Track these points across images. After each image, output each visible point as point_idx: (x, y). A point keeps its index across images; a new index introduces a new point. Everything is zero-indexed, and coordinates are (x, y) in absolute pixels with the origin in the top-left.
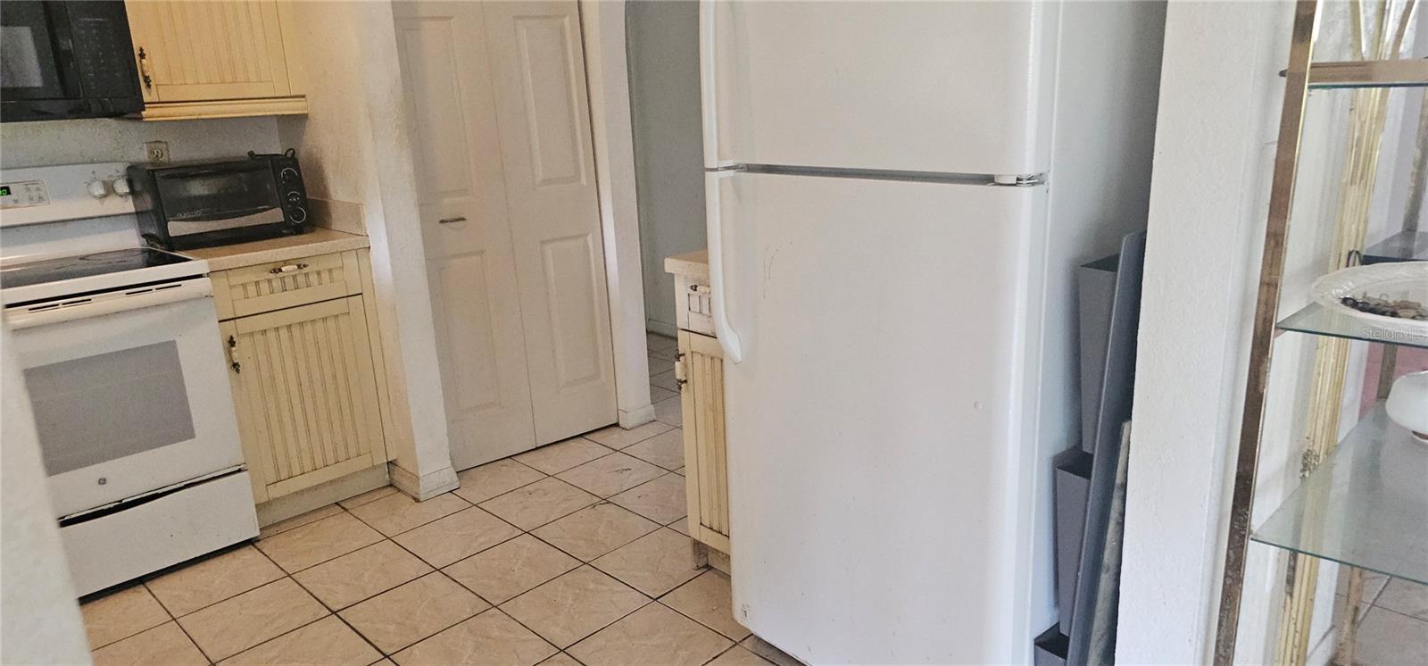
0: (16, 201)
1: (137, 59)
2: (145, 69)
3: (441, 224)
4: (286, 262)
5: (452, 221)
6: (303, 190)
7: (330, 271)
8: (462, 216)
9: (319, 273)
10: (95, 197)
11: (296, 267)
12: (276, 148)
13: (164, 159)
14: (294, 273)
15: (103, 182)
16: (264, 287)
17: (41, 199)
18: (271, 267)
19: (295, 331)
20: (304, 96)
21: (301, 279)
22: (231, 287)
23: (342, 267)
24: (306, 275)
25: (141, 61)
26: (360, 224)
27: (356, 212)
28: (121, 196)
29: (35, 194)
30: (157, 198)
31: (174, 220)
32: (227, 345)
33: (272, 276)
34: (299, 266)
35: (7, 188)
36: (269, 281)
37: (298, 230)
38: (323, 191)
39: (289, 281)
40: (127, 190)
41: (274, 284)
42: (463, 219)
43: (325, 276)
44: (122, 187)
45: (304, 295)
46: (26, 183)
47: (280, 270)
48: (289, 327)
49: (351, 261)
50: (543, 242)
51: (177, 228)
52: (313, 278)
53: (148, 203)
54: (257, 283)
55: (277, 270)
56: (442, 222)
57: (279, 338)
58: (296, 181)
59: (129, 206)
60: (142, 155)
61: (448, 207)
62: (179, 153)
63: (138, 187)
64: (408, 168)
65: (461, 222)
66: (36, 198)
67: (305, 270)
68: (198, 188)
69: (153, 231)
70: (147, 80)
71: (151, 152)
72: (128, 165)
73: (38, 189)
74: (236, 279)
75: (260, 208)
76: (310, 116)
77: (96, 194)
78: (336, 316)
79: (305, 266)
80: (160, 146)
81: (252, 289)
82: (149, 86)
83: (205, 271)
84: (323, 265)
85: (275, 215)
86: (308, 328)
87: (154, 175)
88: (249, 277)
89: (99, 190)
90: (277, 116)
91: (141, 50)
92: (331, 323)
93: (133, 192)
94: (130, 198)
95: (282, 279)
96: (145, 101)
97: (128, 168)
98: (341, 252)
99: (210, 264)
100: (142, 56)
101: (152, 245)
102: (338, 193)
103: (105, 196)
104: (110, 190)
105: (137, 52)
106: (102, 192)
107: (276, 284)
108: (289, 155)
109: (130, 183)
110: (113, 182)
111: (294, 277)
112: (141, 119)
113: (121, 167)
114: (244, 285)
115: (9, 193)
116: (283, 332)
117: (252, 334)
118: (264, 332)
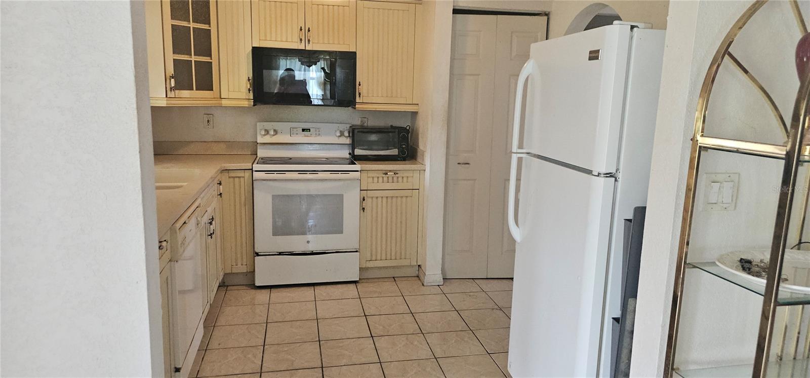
0: (311, 134)
1: (358, 85)
2: (360, 89)
3: (458, 165)
4: (390, 171)
5: (462, 164)
6: (408, 143)
7: (407, 177)
8: (468, 162)
9: (403, 177)
10: (337, 136)
11: (393, 173)
12: (402, 125)
13: (366, 124)
15: (340, 131)
16: (381, 179)
17: (319, 134)
18: (384, 172)
19: (389, 200)
20: (418, 105)
21: (395, 179)
22: (368, 177)
23: (413, 176)
24: (398, 177)
25: (358, 87)
26: (423, 160)
27: (424, 154)
28: (346, 137)
29: (318, 133)
30: (354, 138)
31: (357, 149)
32: (362, 200)
34: (395, 174)
35: (310, 129)
36: (383, 177)
37: (404, 159)
38: (417, 144)
39: (390, 179)
40: (348, 135)
41: (385, 178)
42: (468, 164)
43: (405, 179)
44: (346, 134)
45: (394, 186)
46: (316, 128)
47: (387, 174)
48: (387, 197)
49: (416, 175)
50: (505, 180)
51: (358, 152)
52: (400, 179)
53: (352, 140)
54: (378, 177)
56: (459, 163)
57: (382, 202)
58: (406, 139)
59: (347, 141)
60: (357, 122)
61: (462, 158)
62: (371, 123)
63: (350, 135)
64: (444, 138)
65: (467, 165)
68: (373, 137)
69: (351, 152)
70: (360, 94)
71: (362, 121)
72: (351, 125)
73: (319, 131)
74: (371, 174)
75: (389, 148)
76: (418, 113)
78: (407, 197)
79: (397, 174)
80: (365, 119)
81: (376, 179)
82: (360, 96)
83: (359, 169)
84: (405, 174)
85: (395, 152)
86: (394, 199)
87: (354, 130)
88: (375, 175)
89: (338, 134)
90: (406, 112)
92: (404, 199)
94: (349, 138)
95: (388, 177)
96: (357, 102)
97: (350, 127)
98: (414, 170)
99: (361, 167)
100: (361, 84)
101: (351, 157)
102: (421, 146)
103: (340, 136)
104: (342, 134)
105: (357, 83)
106: (339, 135)
107: (385, 179)
108: (407, 128)
109: (349, 132)
110: (344, 131)
111: (393, 177)
112: (355, 108)
113: (348, 126)
114: (373, 178)
115: (310, 131)
116: (385, 199)
117: (372, 197)
118: (377, 198)
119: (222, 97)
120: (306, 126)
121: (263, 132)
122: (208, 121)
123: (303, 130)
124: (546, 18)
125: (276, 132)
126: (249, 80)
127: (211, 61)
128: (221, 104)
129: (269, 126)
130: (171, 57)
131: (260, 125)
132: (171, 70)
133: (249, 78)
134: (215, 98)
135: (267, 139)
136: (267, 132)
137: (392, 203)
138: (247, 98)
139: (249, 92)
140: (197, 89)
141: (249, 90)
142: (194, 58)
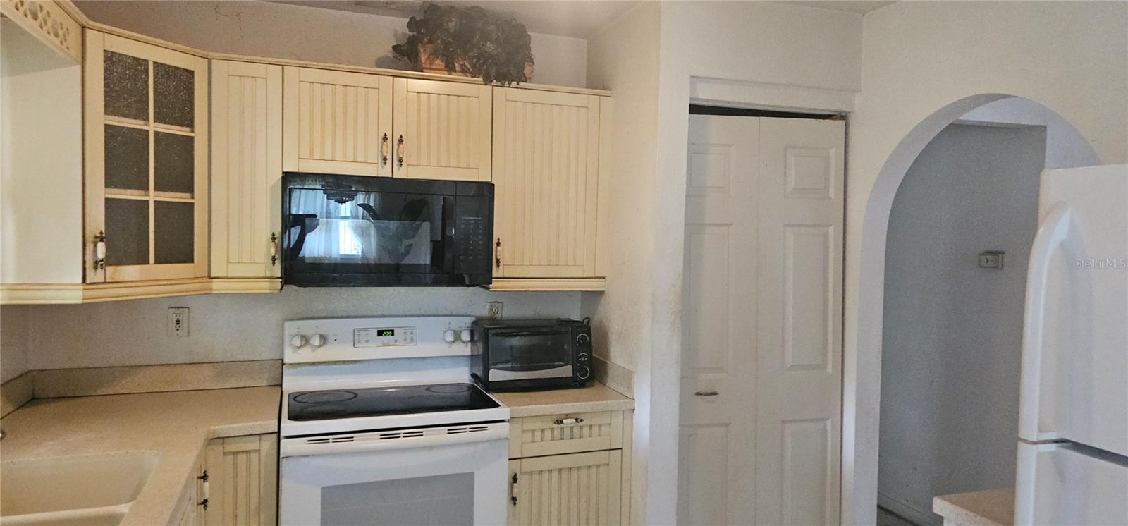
0: (396, 341)
1: (495, 245)
2: (498, 253)
3: (696, 396)
4: (567, 416)
5: (707, 394)
6: (590, 352)
7: (600, 426)
8: (716, 390)
9: (591, 427)
10: (447, 342)
11: (574, 421)
12: (576, 316)
13: (498, 316)
14: (572, 425)
15: (455, 331)
16: (548, 434)
17: (412, 340)
18: (555, 418)
19: (564, 474)
20: (604, 278)
21: (576, 431)
22: (523, 431)
23: (610, 424)
24: (581, 428)
25: (496, 248)
26: (630, 388)
27: (628, 377)
28: (464, 342)
29: (409, 337)
30: (486, 348)
31: (494, 369)
32: (511, 480)
33: (555, 426)
34: (576, 419)
35: (393, 331)
36: (552, 429)
37: (582, 385)
38: (605, 352)
39: (567, 432)
40: (468, 338)
41: (556, 432)
42: (715, 394)
43: (595, 430)
44: (466, 336)
45: (576, 445)
46: (405, 328)
47: (562, 422)
48: (560, 470)
49: (617, 420)
50: (783, 422)
51: (495, 375)
52: (586, 431)
53: (480, 349)
54: (543, 430)
55: (559, 422)
56: (698, 394)
57: (550, 479)
58: (587, 345)
59: (467, 350)
60: (484, 312)
61: (704, 381)
62: (508, 312)
63: (476, 338)
64: (676, 347)
65: (713, 396)
66: (408, 340)
67: (581, 424)
69: (479, 373)
70: (498, 261)
71: (491, 309)
72: (473, 319)
73: (412, 333)
74: (529, 425)
75: (557, 363)
76: (606, 293)
77: (448, 339)
78: (598, 466)
79: (581, 420)
80: (498, 305)
81: (538, 434)
82: (498, 266)
83: (506, 417)
84: (596, 421)
85: (566, 371)
86: (575, 473)
87: (487, 332)
88: (537, 425)
89: (450, 337)
90: (582, 291)
91: (499, 240)
92: (593, 470)
93: (472, 340)
94: (469, 344)
95: (562, 428)
96: (493, 276)
97: (474, 323)
98: (611, 411)
99: (512, 410)
100: (498, 244)
101: (476, 383)
102: (617, 357)
103: (454, 342)
104: (457, 337)
105: (495, 241)
106: (452, 339)
107: (557, 433)
108: (585, 322)
109: (472, 333)
110: (461, 331)
111: (572, 428)
112: (488, 288)
113: (469, 321)
114: (533, 431)
115: (393, 334)
116: (555, 474)
117: (531, 473)
118: (541, 472)
119: (213, 275)
120: (385, 324)
121: (298, 342)
122: (178, 322)
123: (380, 333)
124: (842, 123)
125: (324, 339)
126: (274, 239)
127: (192, 201)
128: (211, 290)
129: (308, 327)
130: (99, 193)
131: (291, 327)
132: (98, 222)
133: (273, 234)
134: (195, 278)
135: (306, 355)
136: (306, 340)
137: (569, 482)
138: (268, 275)
139: (274, 264)
140: (158, 261)
141: (274, 259)
142: (153, 196)
